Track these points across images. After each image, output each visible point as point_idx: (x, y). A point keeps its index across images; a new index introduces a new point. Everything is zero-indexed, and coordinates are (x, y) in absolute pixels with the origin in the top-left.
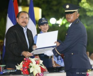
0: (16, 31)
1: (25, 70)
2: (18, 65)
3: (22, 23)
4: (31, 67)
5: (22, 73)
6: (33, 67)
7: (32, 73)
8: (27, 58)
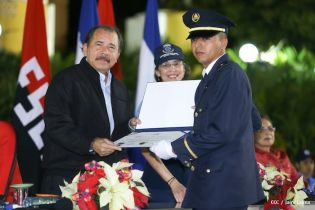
1: (86, 200)
2: (66, 183)
3: (97, 59)
4: (103, 189)
5: (77, 207)
6: (111, 191)
7: (107, 207)
8: (94, 162)
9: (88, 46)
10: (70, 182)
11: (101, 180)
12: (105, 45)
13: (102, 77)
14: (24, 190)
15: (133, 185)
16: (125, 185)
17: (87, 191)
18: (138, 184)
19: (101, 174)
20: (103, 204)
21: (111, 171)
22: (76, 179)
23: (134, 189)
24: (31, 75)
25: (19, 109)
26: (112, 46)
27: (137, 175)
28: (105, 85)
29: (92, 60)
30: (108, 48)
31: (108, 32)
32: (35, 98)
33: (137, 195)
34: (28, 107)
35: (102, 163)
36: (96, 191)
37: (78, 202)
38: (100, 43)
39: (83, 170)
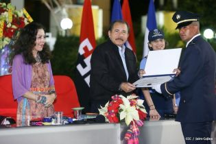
0: (107, 52)
1: (112, 116)
2: (101, 107)
4: (121, 110)
6: (126, 111)
7: (124, 120)
10: (104, 106)
11: (121, 105)
12: (121, 31)
13: (120, 48)
14: (80, 111)
15: (138, 108)
16: (134, 107)
17: (113, 111)
18: (141, 107)
19: (121, 102)
20: (121, 118)
21: (126, 100)
22: (107, 105)
23: (139, 110)
24: (86, 48)
25: (79, 67)
26: (124, 31)
27: (141, 102)
28: (122, 53)
29: (114, 40)
32: (88, 60)
33: (140, 113)
34: (84, 66)
35: (121, 96)
36: (118, 111)
37: (108, 118)
38: (117, 31)
39: (111, 100)
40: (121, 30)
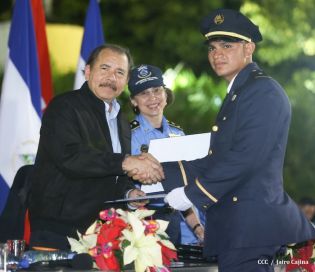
1: (106, 256)
2: (79, 235)
4: (127, 243)
5: (95, 265)
6: (135, 246)
8: (113, 210)
9: (91, 68)
11: (125, 232)
12: (112, 70)
13: (107, 106)
18: (163, 237)
20: (127, 261)
22: (91, 229)
26: (120, 71)
30: (115, 73)
31: (116, 53)
38: (106, 67)
40: (114, 66)
